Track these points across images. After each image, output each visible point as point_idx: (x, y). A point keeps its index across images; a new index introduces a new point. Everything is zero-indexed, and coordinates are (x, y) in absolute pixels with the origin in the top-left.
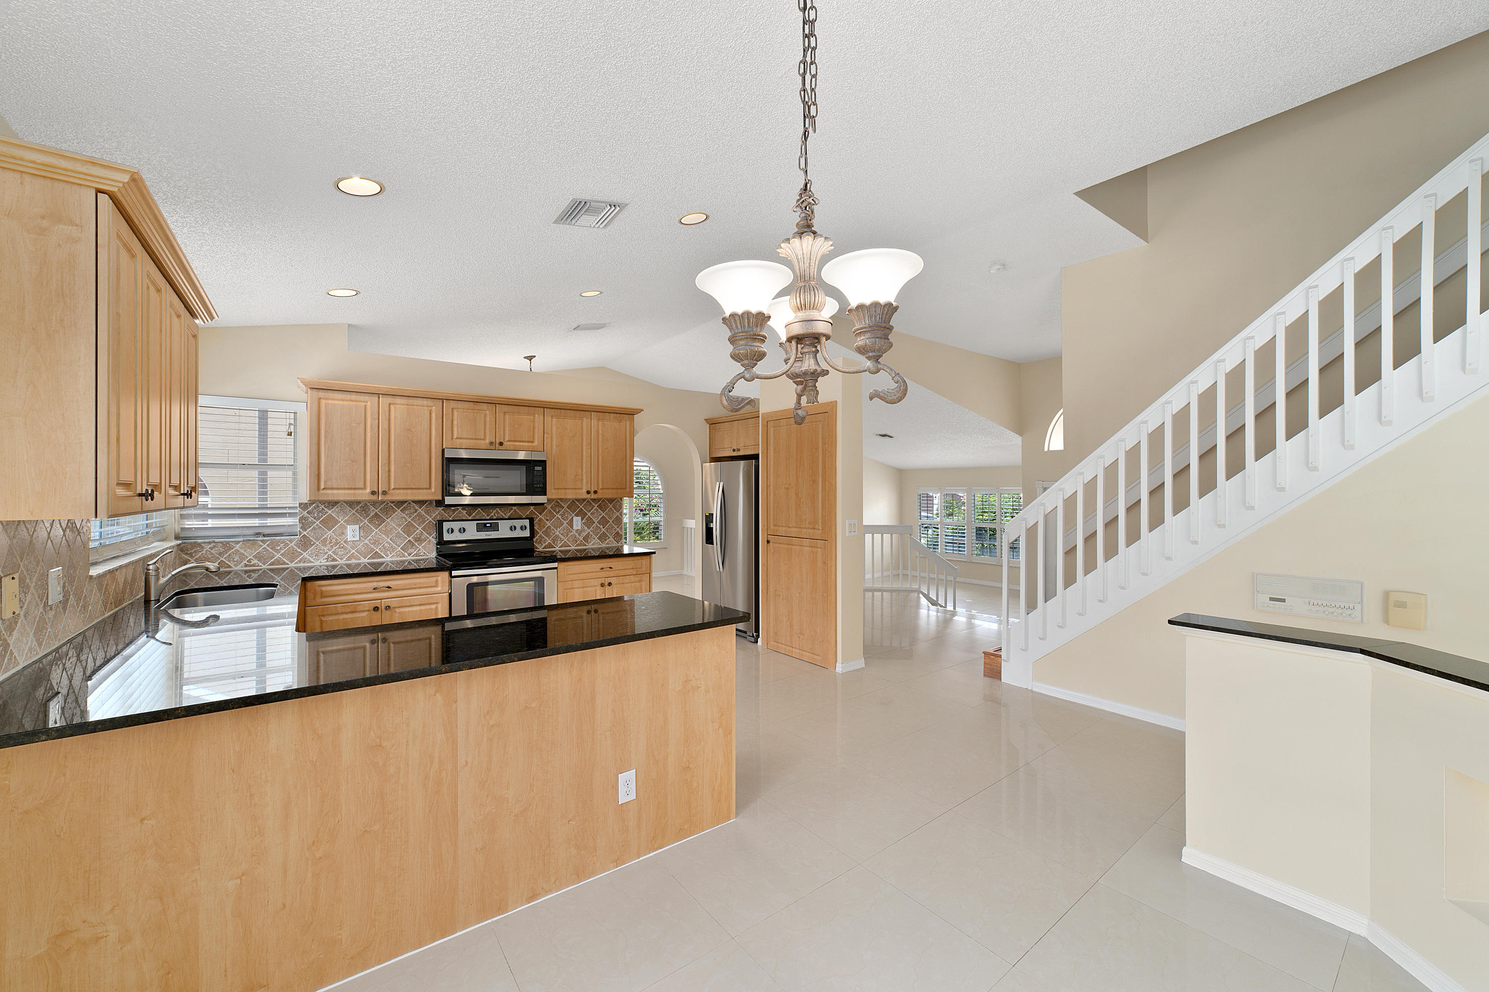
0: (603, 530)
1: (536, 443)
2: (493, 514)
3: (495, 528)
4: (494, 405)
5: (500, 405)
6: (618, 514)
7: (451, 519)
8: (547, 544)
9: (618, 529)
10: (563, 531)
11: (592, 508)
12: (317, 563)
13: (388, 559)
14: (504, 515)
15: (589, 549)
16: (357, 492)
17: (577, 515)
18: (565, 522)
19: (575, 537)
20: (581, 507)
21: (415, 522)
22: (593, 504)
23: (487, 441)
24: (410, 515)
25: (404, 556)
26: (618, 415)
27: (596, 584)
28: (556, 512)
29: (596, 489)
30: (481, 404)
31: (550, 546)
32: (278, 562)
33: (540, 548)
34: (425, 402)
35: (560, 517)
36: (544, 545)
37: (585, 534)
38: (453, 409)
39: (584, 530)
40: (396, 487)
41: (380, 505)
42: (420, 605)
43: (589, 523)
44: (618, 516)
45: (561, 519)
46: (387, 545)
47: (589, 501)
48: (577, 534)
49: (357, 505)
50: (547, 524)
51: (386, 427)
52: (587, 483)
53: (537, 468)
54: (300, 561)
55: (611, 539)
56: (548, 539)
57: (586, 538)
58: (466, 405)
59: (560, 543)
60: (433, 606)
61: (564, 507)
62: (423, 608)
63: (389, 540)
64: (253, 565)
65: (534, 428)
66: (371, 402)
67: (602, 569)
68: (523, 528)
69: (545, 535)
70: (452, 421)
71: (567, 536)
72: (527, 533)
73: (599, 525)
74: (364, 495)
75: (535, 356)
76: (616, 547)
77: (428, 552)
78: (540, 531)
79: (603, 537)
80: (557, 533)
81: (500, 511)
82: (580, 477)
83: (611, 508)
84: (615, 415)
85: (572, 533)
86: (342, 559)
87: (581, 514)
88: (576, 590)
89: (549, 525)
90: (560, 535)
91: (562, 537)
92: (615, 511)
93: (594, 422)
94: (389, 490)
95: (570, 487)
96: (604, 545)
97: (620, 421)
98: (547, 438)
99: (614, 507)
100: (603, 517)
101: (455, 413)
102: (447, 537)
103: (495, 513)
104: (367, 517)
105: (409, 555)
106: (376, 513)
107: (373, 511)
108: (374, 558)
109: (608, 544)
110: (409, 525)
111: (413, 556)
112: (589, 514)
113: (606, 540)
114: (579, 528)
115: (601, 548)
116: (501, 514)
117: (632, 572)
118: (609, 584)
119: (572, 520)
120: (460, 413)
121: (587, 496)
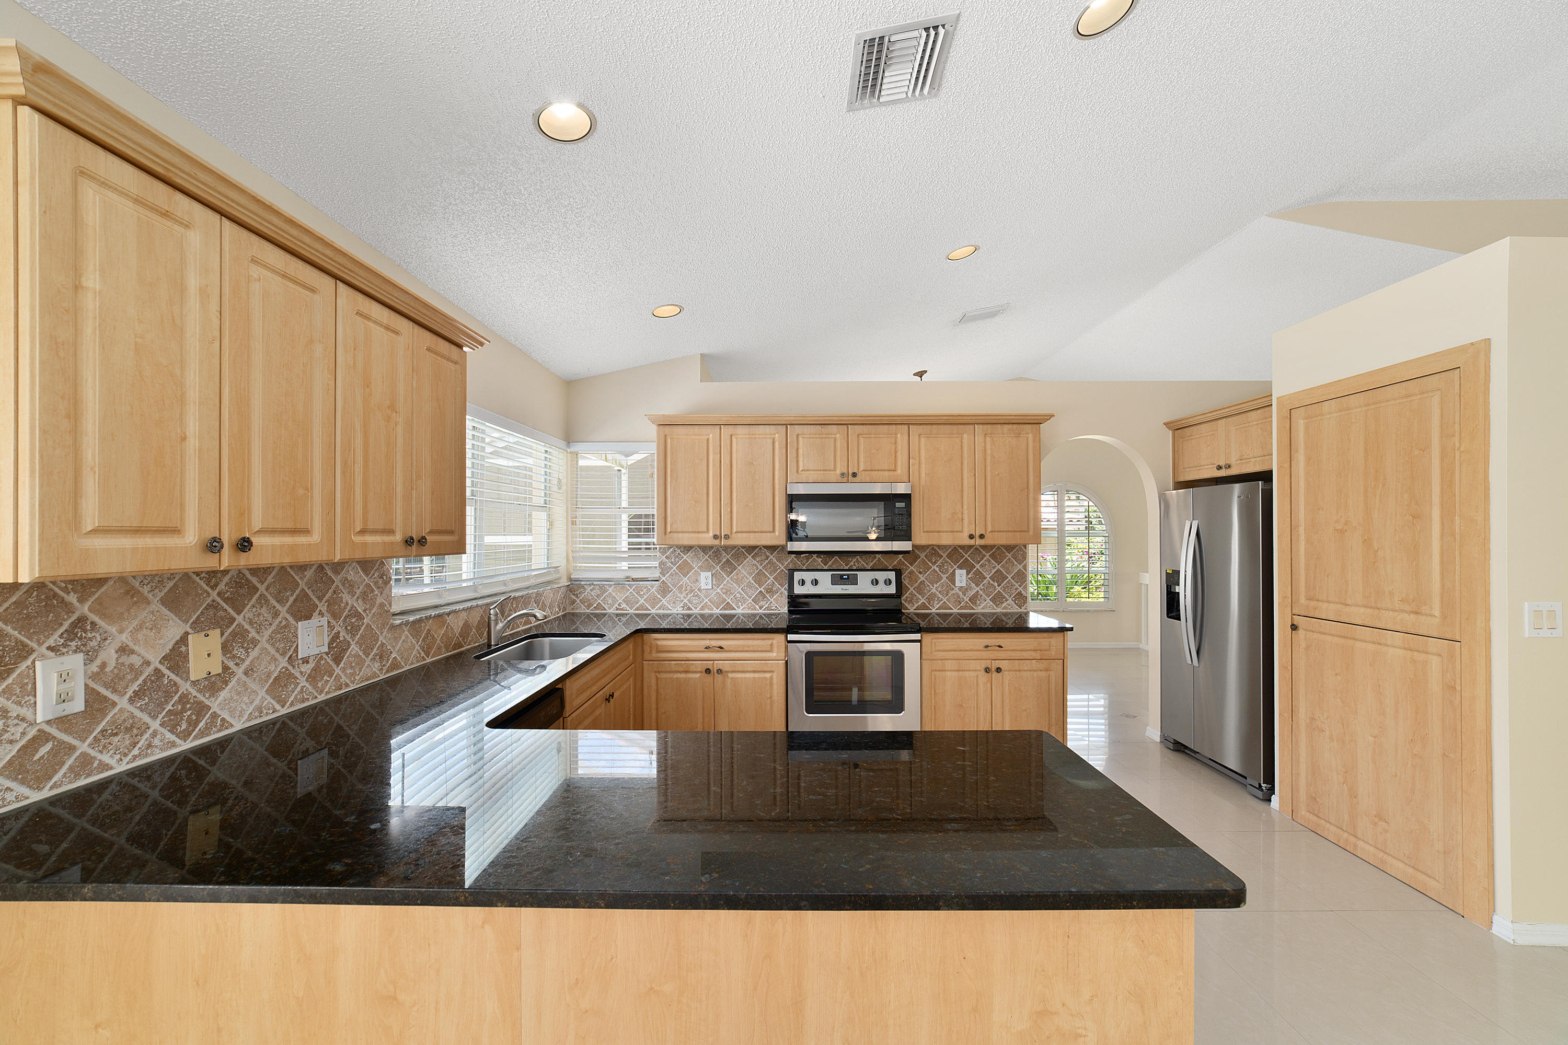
0: (999, 589)
1: (899, 471)
2: (852, 563)
3: (853, 581)
4: (845, 426)
5: (854, 426)
6: (1020, 567)
7: (804, 568)
8: (920, 603)
9: (1020, 589)
10: (942, 588)
11: (982, 558)
12: (674, 611)
13: (739, 611)
14: (865, 565)
15: (977, 613)
16: (701, 535)
17: (960, 567)
18: (944, 577)
19: (959, 597)
20: (966, 556)
21: (766, 570)
22: (984, 552)
23: (838, 472)
24: (761, 562)
25: (755, 609)
26: (1015, 426)
27: (979, 668)
28: (931, 562)
29: (982, 533)
30: (830, 426)
31: (924, 606)
32: (642, 607)
33: (911, 609)
34: (769, 429)
35: (937, 569)
36: (916, 605)
37: (971, 593)
38: (798, 436)
39: (971, 588)
40: (739, 530)
41: (731, 550)
42: (754, 672)
43: (977, 578)
44: (1020, 570)
45: (938, 572)
46: (738, 595)
47: (978, 549)
48: (961, 593)
49: (710, 551)
50: (920, 578)
51: (728, 462)
52: (970, 523)
53: (898, 505)
54: (660, 608)
55: (1010, 601)
56: (921, 598)
57: (974, 599)
58: (813, 429)
59: (938, 604)
60: (768, 675)
61: (942, 556)
62: (757, 675)
63: (740, 589)
64: (622, 609)
65: (896, 452)
66: (712, 434)
67: (987, 647)
68: (888, 582)
69: (917, 593)
70: (797, 450)
71: (947, 595)
72: (892, 590)
73: (992, 582)
74: (707, 539)
75: (926, 372)
76: (1017, 613)
77: (780, 606)
78: (912, 586)
79: (998, 599)
80: (934, 590)
81: (860, 560)
82: (960, 515)
83: (1009, 559)
84: (1010, 426)
85: (954, 592)
86: (696, 608)
87: (967, 566)
88: (949, 673)
89: (922, 579)
90: (938, 593)
91: (941, 596)
92: (1016, 563)
93: (979, 439)
94: (732, 534)
95: (945, 530)
96: (999, 610)
97: (1018, 436)
98: (913, 465)
99: (1014, 557)
100: (998, 571)
101: (801, 439)
102: (798, 590)
103: (854, 562)
104: (719, 563)
105: (761, 608)
106: (728, 559)
107: (725, 557)
108: (726, 609)
109: (1004, 608)
110: (760, 573)
111: (764, 610)
112: (978, 566)
113: (1003, 603)
114: (964, 584)
115: (995, 613)
116: (863, 564)
117: (1034, 654)
118: (999, 670)
119: (953, 573)
120: (806, 440)
121: (972, 542)
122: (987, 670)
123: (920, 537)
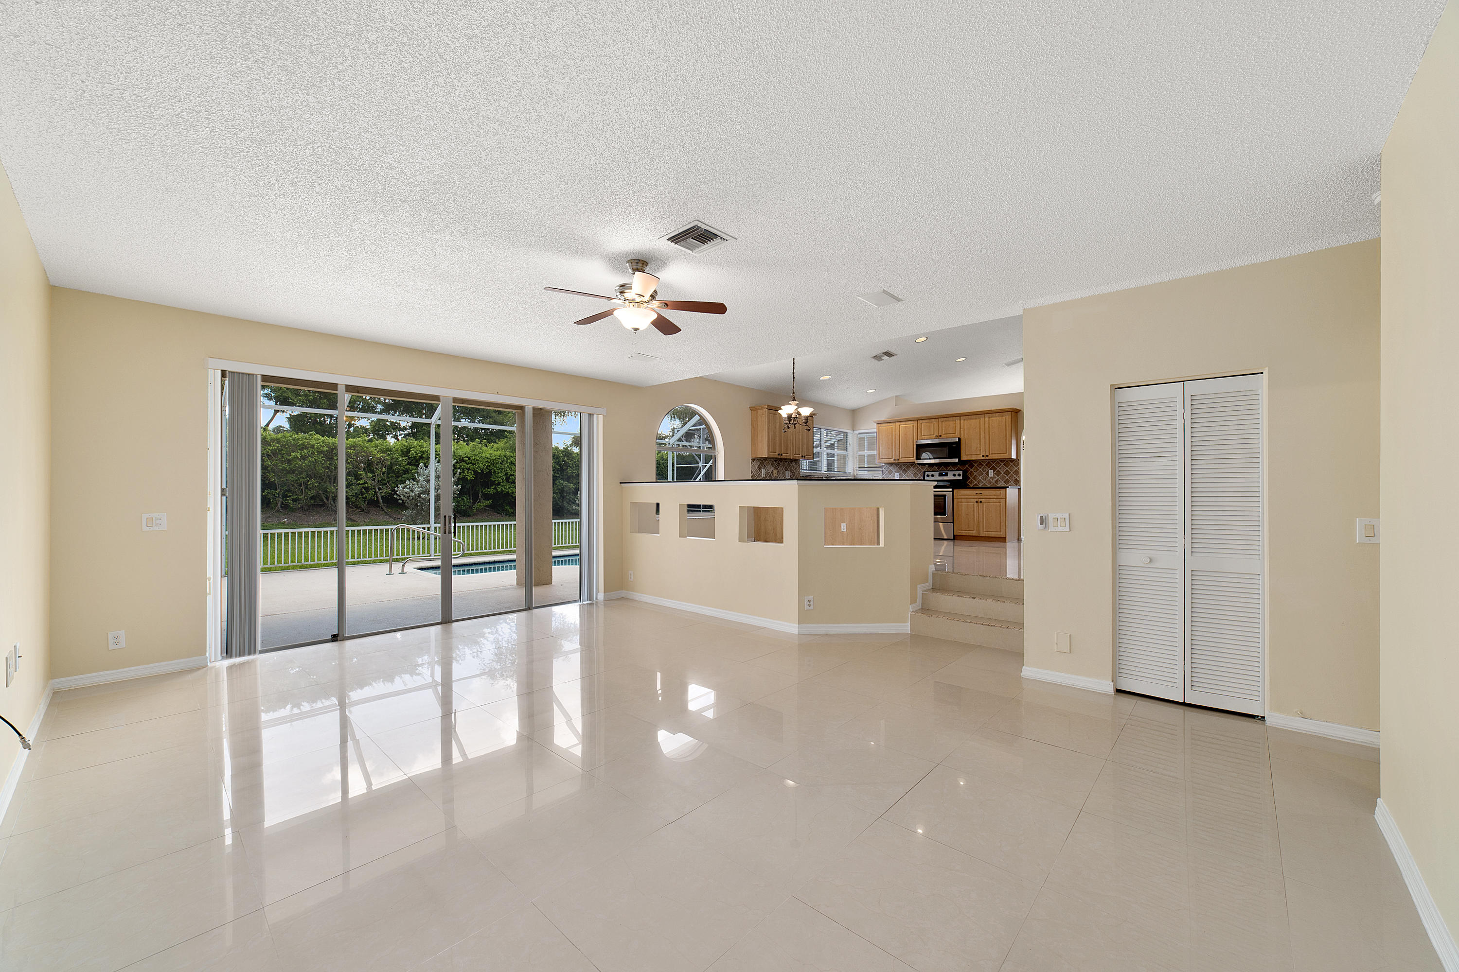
0: (1007, 477)
1: (956, 434)
3: (946, 475)
4: (938, 419)
5: (940, 419)
6: (1016, 468)
7: (929, 471)
8: (975, 484)
9: (1016, 477)
10: (983, 477)
11: (1000, 465)
14: (954, 469)
16: (890, 459)
17: (991, 469)
18: (984, 473)
20: (993, 465)
23: (934, 436)
24: (916, 469)
26: (1000, 413)
29: (988, 454)
30: (932, 419)
33: (971, 485)
34: (911, 422)
35: (981, 470)
36: (973, 484)
37: (996, 479)
38: (921, 424)
39: (995, 477)
40: (902, 457)
43: (998, 474)
48: (991, 480)
50: (975, 474)
51: (899, 434)
52: (983, 451)
53: (955, 446)
56: (975, 482)
57: (997, 482)
58: (926, 421)
59: (982, 484)
61: (983, 465)
65: (955, 426)
66: (894, 425)
67: (976, 494)
68: (959, 475)
69: (974, 479)
70: (920, 429)
71: (985, 480)
72: (961, 478)
73: (1004, 475)
74: (892, 461)
78: (971, 477)
79: (1007, 482)
80: (980, 478)
82: (979, 448)
83: (1012, 464)
85: (988, 479)
87: (994, 469)
88: (963, 503)
91: (983, 481)
93: (987, 419)
94: (897, 458)
95: (976, 454)
97: (1002, 416)
98: (962, 431)
99: (1014, 464)
100: (1007, 470)
102: (927, 479)
104: (901, 470)
107: (904, 468)
110: (916, 473)
112: (998, 469)
113: (1009, 483)
114: (992, 476)
117: (994, 497)
118: (981, 502)
119: (988, 472)
120: (924, 424)
121: (984, 458)
122: (977, 502)
123: (964, 458)
